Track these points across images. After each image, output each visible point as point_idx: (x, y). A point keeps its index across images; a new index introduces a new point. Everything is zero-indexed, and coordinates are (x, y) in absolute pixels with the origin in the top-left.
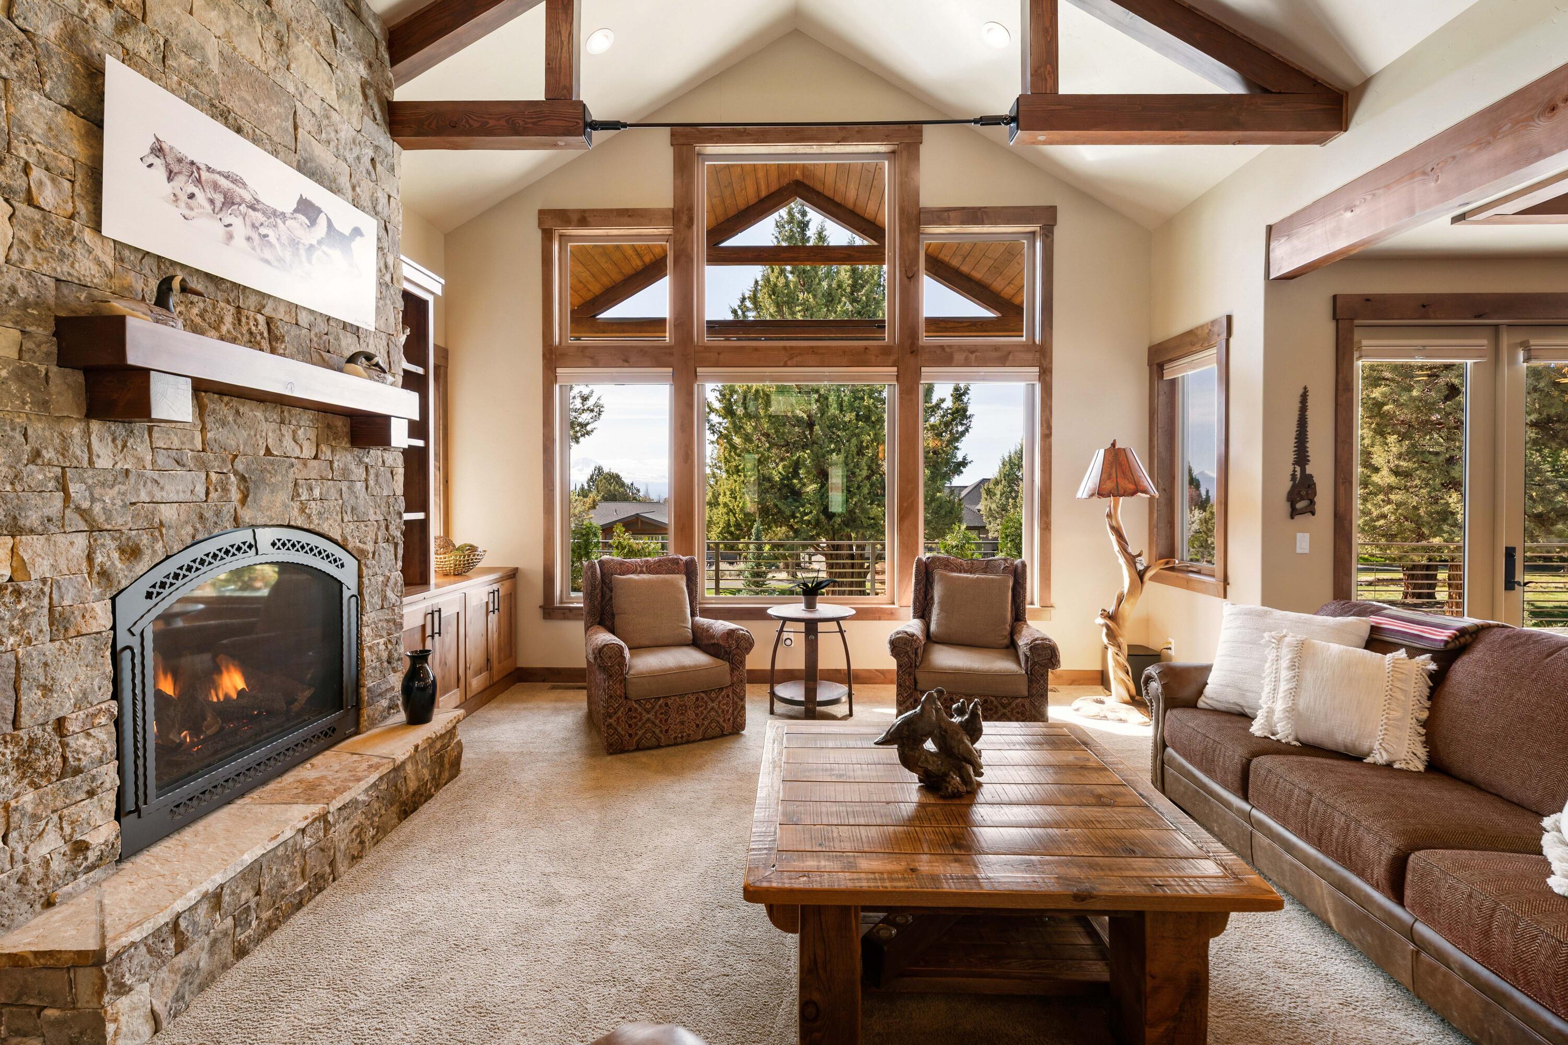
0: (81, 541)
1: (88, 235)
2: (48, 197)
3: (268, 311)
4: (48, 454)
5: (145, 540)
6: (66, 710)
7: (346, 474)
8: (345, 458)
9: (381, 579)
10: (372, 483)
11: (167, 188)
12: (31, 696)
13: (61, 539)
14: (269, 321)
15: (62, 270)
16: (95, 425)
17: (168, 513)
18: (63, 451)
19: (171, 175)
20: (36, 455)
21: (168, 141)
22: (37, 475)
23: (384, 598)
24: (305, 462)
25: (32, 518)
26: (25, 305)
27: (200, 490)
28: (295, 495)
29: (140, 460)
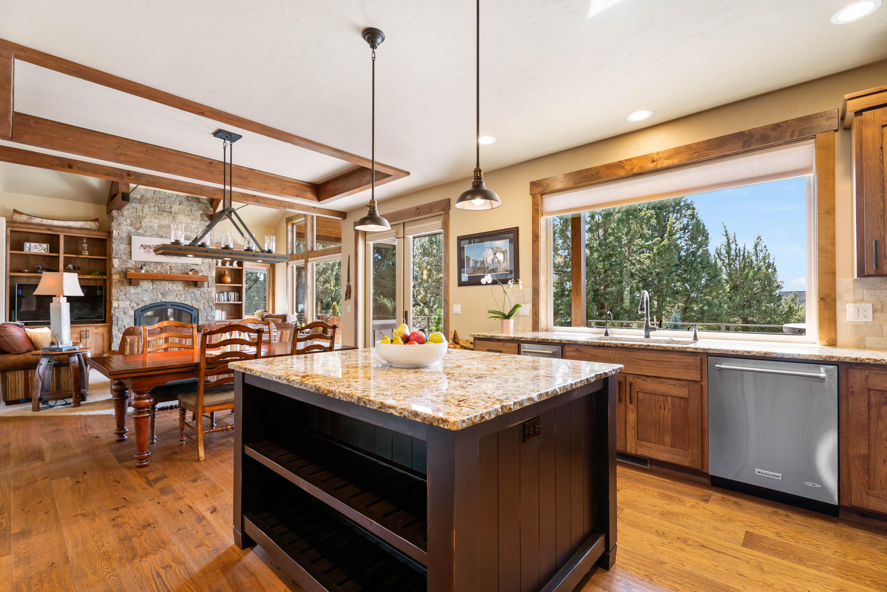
0: (128, 303)
1: (130, 261)
2: (124, 257)
3: (170, 265)
4: (123, 291)
5: (140, 303)
6: (125, 324)
7: (193, 293)
8: (193, 290)
9: (205, 314)
10: (202, 294)
11: (144, 251)
12: (120, 322)
13: (125, 302)
14: (170, 267)
15: (126, 266)
16: (131, 287)
17: (145, 299)
18: (125, 290)
19: (144, 249)
20: (121, 291)
21: (143, 244)
22: (121, 293)
23: (207, 319)
24: (180, 291)
25: (120, 299)
26: (120, 272)
27: (152, 295)
28: (177, 296)
29: (139, 291)
